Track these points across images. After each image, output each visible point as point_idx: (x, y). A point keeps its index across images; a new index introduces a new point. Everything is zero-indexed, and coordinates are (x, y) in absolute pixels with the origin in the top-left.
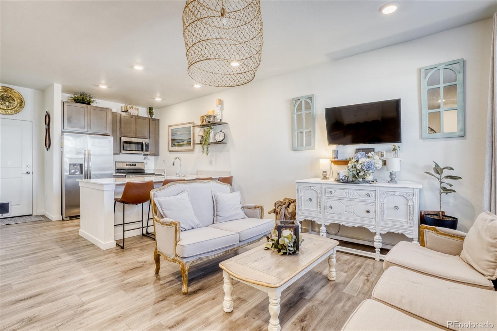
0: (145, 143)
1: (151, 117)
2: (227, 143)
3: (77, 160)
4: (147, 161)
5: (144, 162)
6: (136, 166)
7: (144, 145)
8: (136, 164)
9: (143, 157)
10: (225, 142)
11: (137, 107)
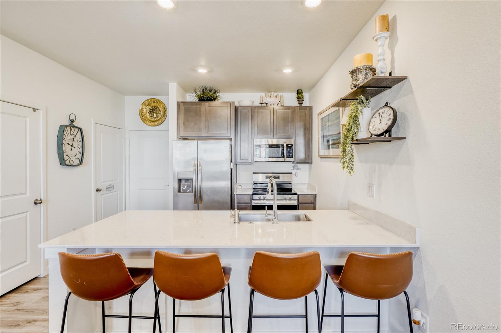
0: (287, 145)
1: (300, 104)
2: (405, 138)
3: (186, 174)
4: (298, 171)
5: (291, 173)
6: (279, 179)
7: (285, 148)
8: (279, 176)
9: (291, 165)
10: (400, 136)
11: (280, 94)
